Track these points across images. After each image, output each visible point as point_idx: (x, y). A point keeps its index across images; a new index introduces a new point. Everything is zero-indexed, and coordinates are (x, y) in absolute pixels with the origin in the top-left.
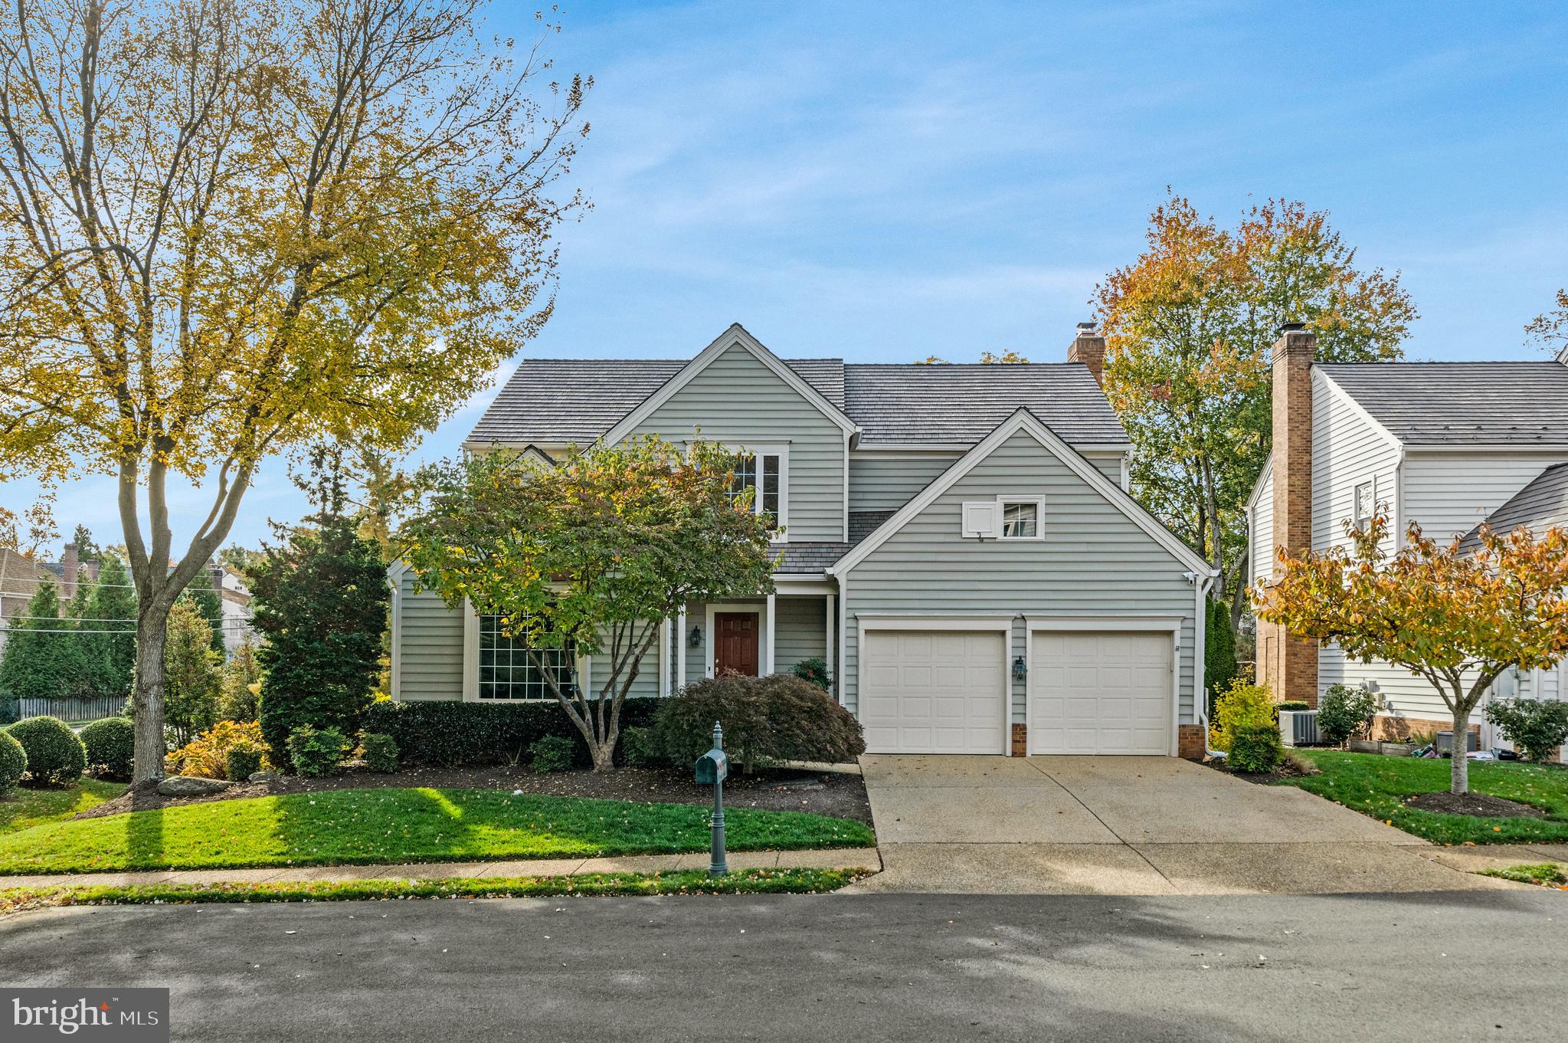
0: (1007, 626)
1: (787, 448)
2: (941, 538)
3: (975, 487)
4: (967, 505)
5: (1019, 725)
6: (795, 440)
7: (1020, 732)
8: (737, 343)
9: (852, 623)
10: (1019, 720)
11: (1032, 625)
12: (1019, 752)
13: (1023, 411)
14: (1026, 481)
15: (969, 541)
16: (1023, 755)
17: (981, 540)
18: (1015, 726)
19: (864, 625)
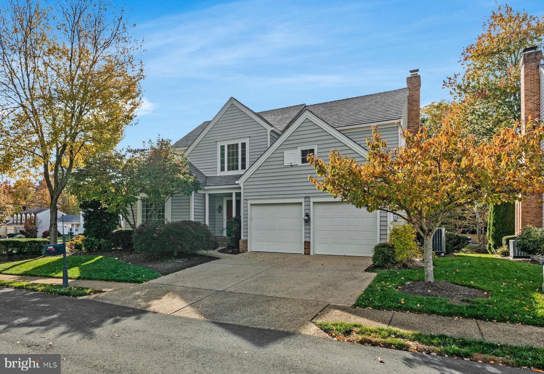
0: (302, 200)
1: (248, 139)
2: (277, 167)
3: (290, 145)
4: (286, 153)
5: (307, 242)
6: (251, 136)
7: (307, 245)
8: (232, 104)
9: (245, 202)
10: (307, 240)
11: (312, 200)
12: (307, 252)
13: (307, 111)
14: (309, 140)
15: (287, 167)
16: (309, 254)
17: (292, 166)
18: (305, 242)
19: (250, 202)
